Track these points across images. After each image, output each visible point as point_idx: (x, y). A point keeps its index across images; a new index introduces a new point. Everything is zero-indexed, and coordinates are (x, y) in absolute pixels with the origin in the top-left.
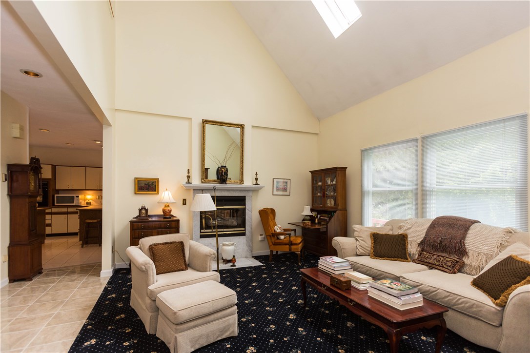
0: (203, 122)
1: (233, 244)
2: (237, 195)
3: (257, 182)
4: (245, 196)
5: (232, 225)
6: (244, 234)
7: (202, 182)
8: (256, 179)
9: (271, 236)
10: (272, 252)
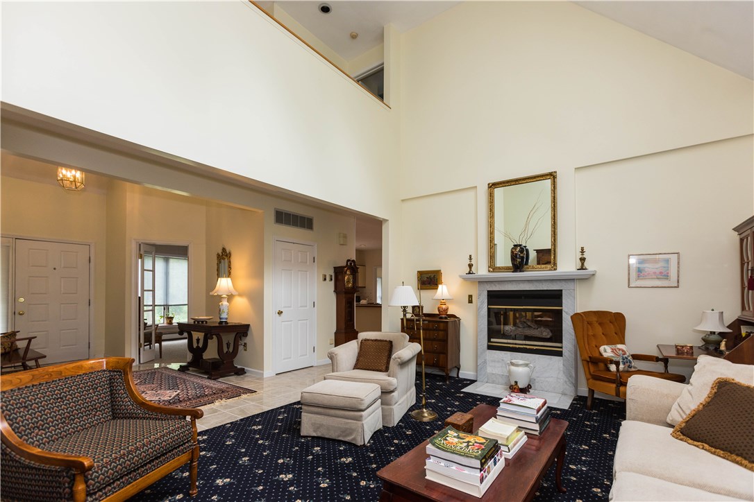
0: (490, 187)
1: (527, 365)
2: (545, 289)
3: (583, 264)
4: (561, 290)
5: (540, 336)
6: (560, 354)
7: (489, 271)
8: (583, 260)
9: (588, 362)
10: (592, 391)
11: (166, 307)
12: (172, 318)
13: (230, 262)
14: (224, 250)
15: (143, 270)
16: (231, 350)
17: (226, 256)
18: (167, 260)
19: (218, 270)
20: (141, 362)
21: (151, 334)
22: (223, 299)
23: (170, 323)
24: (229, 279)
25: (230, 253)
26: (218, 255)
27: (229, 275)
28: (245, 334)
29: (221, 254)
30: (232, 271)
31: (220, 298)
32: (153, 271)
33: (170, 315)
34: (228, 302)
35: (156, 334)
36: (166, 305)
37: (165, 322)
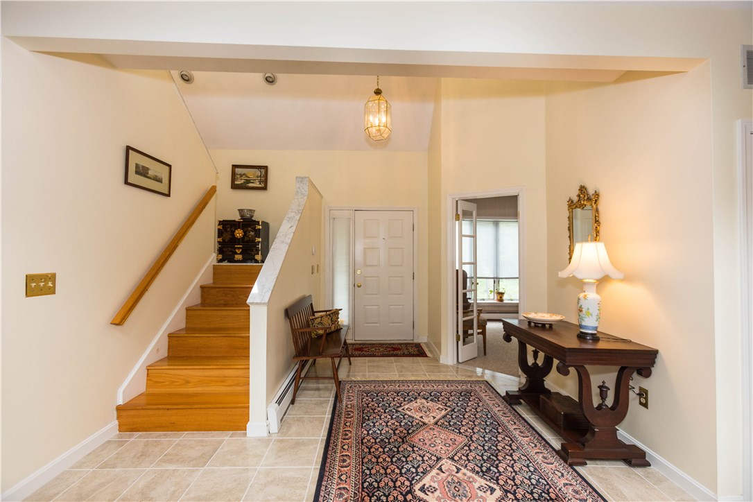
11: (497, 280)
12: (502, 294)
13: (597, 211)
14: (583, 189)
15: (461, 236)
16: (609, 402)
17: (589, 199)
18: (496, 224)
19: (570, 229)
20: (460, 361)
21: (472, 321)
22: (586, 288)
23: (501, 300)
24: (600, 246)
25: (597, 195)
26: (571, 201)
27: (596, 235)
28: (645, 372)
29: (575, 199)
30: (602, 229)
31: (580, 284)
32: (474, 237)
33: (500, 291)
34: (598, 292)
35: (478, 322)
36: (496, 278)
37: (496, 298)
